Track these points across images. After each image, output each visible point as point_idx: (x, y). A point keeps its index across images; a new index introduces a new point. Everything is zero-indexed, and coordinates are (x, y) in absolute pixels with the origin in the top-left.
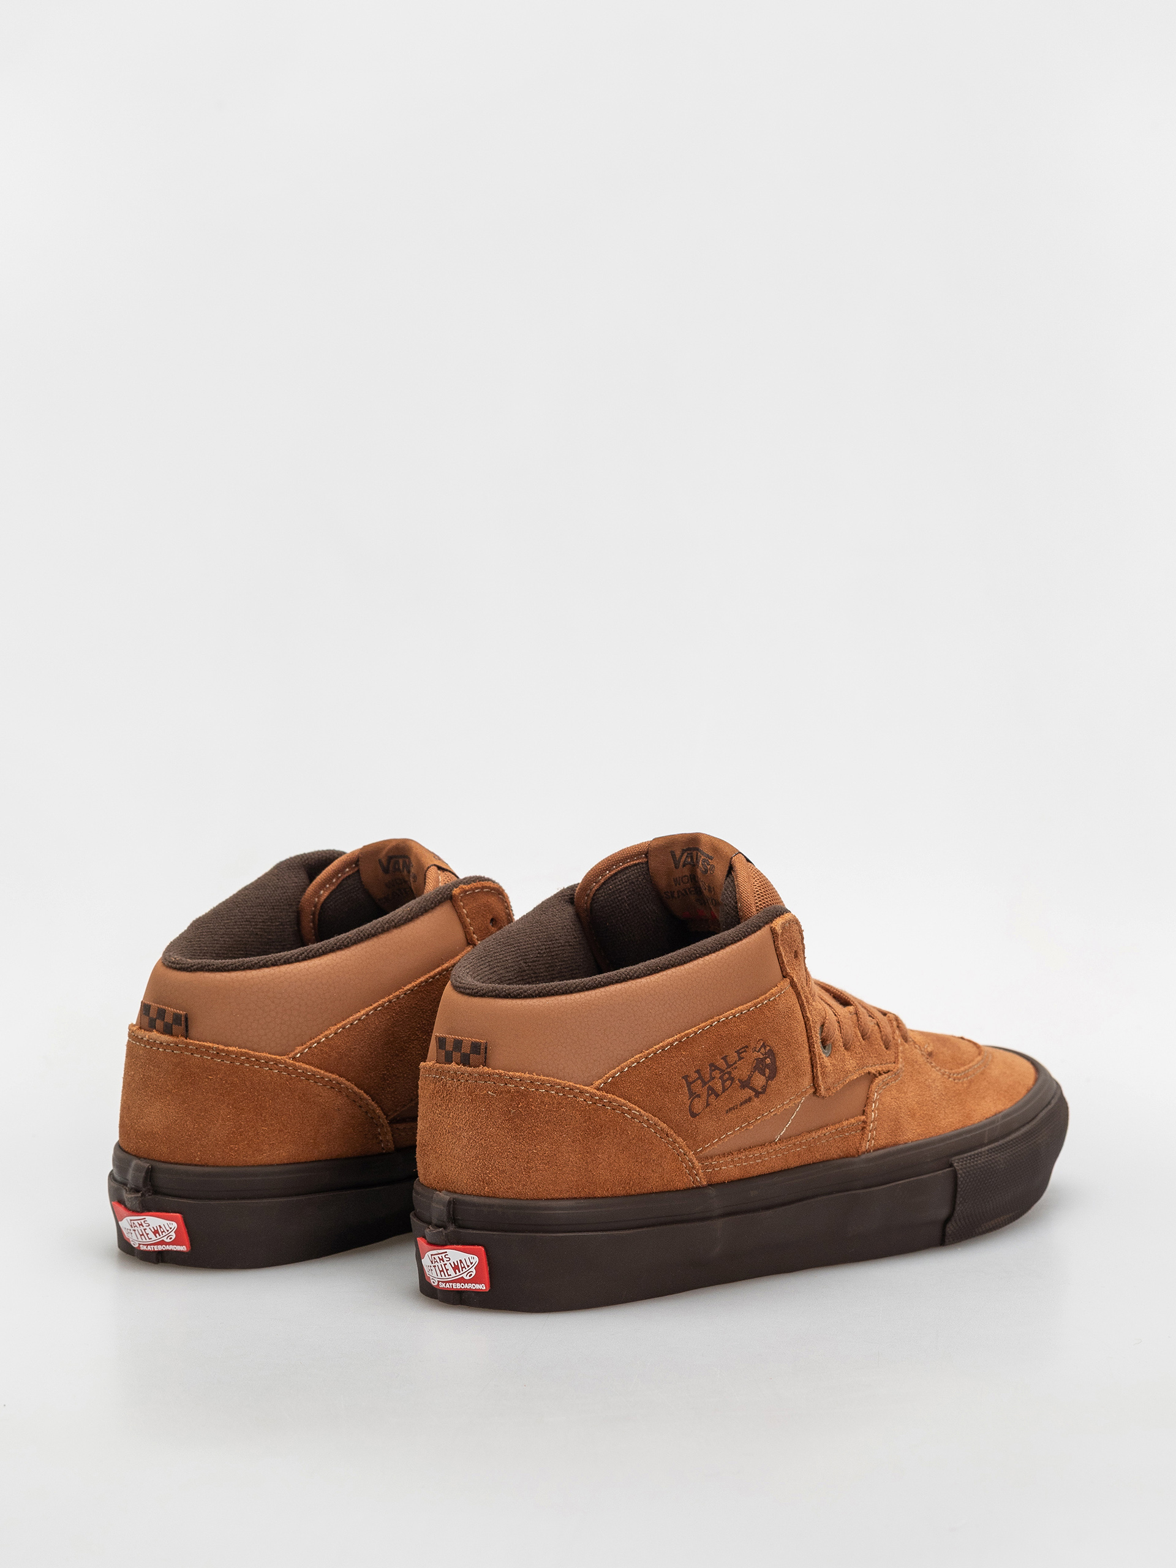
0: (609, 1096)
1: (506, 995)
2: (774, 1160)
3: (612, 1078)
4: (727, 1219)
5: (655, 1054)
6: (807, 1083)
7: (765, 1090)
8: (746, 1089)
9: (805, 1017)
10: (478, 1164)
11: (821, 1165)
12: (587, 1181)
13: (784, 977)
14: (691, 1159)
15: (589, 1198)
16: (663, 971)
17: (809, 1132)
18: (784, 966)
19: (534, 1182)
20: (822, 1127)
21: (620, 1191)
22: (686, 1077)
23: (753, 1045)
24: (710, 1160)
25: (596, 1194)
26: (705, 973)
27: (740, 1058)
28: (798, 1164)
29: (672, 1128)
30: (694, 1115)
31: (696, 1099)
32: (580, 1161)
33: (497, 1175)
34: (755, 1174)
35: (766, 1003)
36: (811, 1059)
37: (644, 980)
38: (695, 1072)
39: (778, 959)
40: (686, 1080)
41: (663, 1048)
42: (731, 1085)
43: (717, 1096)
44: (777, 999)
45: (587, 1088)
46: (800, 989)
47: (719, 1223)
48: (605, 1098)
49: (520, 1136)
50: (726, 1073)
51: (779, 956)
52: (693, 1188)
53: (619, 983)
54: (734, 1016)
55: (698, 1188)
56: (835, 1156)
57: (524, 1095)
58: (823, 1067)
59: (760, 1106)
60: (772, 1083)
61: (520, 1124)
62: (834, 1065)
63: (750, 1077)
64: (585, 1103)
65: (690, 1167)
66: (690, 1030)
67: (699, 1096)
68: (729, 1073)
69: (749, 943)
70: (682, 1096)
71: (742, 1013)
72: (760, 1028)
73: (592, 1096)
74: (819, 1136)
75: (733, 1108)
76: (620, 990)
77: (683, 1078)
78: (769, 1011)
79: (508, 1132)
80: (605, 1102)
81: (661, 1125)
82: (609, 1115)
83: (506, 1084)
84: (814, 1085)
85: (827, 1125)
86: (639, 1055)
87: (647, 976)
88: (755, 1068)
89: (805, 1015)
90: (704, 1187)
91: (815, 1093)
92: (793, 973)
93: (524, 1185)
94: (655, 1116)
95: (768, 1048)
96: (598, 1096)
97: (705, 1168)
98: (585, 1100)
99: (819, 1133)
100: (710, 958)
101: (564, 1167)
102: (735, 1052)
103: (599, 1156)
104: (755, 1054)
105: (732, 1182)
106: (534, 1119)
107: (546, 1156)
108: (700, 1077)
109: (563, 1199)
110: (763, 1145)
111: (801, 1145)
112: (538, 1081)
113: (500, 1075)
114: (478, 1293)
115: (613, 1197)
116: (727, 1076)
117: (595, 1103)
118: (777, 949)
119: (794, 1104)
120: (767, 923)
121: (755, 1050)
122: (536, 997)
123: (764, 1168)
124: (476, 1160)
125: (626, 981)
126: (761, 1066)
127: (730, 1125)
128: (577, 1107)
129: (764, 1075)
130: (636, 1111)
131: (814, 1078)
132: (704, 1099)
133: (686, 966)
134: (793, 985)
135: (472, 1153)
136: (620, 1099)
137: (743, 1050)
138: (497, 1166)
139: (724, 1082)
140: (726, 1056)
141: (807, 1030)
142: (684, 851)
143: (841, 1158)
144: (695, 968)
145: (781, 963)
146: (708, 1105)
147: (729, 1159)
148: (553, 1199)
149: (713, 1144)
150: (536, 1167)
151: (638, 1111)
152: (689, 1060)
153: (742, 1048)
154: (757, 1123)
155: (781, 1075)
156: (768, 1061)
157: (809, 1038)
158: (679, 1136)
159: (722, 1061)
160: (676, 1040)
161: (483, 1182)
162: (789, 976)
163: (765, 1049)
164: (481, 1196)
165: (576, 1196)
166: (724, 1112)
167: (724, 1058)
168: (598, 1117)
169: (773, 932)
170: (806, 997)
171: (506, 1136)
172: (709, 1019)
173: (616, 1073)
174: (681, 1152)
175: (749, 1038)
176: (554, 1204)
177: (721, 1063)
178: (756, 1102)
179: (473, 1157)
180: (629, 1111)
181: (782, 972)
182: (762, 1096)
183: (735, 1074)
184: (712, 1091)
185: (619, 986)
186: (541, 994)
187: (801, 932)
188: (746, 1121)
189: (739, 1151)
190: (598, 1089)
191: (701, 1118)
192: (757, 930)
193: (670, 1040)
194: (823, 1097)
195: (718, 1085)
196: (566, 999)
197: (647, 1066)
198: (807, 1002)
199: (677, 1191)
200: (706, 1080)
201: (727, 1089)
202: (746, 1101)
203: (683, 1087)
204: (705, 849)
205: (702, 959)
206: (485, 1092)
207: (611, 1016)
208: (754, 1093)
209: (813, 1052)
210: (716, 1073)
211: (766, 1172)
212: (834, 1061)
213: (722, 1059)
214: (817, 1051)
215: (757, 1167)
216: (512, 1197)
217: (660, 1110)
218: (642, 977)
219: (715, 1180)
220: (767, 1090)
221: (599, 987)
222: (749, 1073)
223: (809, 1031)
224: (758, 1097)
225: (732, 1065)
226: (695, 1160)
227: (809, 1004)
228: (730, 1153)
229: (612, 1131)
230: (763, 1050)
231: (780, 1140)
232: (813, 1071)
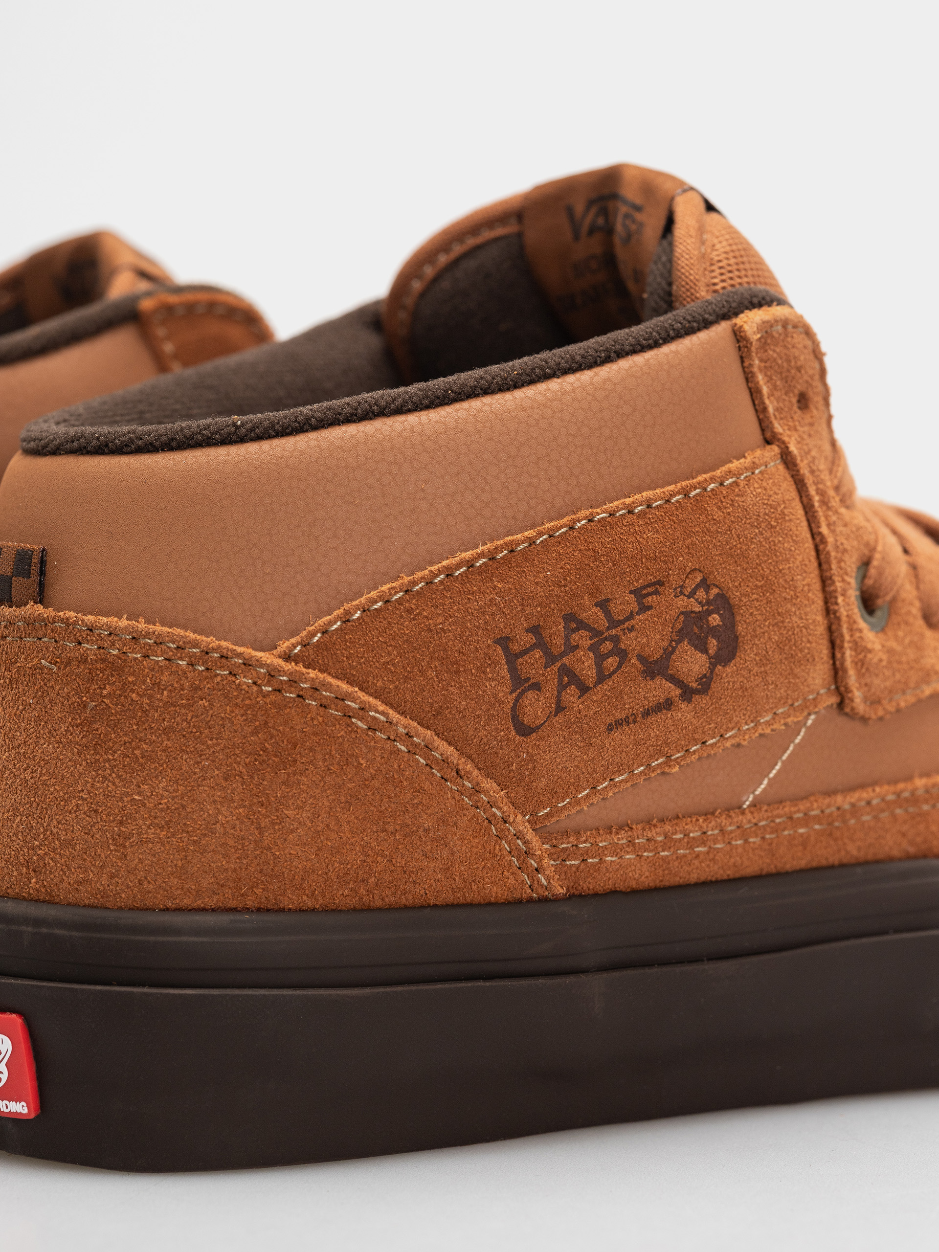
0: (312, 674)
1: (99, 447)
2: (740, 850)
3: (323, 633)
4: (616, 974)
5: (429, 583)
6: (819, 681)
7: (709, 687)
8: (658, 680)
9: (815, 534)
10: (18, 826)
11: (859, 870)
12: (261, 871)
13: (768, 442)
14: (520, 832)
15: (268, 910)
16: (462, 400)
17: (830, 793)
18: (768, 418)
19: (135, 869)
20: (862, 786)
21: (343, 897)
22: (504, 642)
23: (675, 580)
24: (572, 839)
25: (285, 903)
26: (562, 411)
27: (644, 608)
28: (803, 863)
29: (469, 757)
30: (524, 730)
31: (530, 694)
32: (242, 823)
33: (54, 850)
34: (694, 878)
35: (712, 490)
36: (830, 630)
37: (412, 419)
38: (527, 631)
39: (754, 405)
40: (506, 649)
41: (449, 572)
42: (620, 666)
43: (584, 689)
44: (742, 484)
45: (259, 654)
46: (804, 470)
47: (596, 983)
48: (302, 677)
49: (105, 761)
50: (606, 639)
51: (754, 393)
52: (530, 900)
53: (354, 422)
54: (630, 512)
55: (543, 900)
56: (896, 853)
57: (117, 667)
58: (859, 648)
59: (694, 721)
60: (727, 673)
61: (106, 735)
62: (890, 652)
63: (669, 653)
64: (255, 688)
65: (519, 849)
66: (519, 536)
67: (537, 687)
68: (616, 640)
69: (676, 353)
70: (493, 684)
71: (649, 506)
72: (694, 544)
73: (272, 674)
74: (853, 805)
75: (627, 721)
76: (353, 436)
77: (497, 642)
78: (719, 508)
79: (79, 753)
80: (303, 689)
81: (441, 748)
82: (312, 719)
83: (80, 643)
84: (837, 688)
85: (874, 783)
86: (388, 586)
87: (421, 410)
88: (682, 634)
89: (815, 530)
90: (556, 900)
91: (841, 705)
92: (790, 436)
93: (112, 876)
94: (428, 728)
95: (715, 591)
96: (285, 674)
97: (561, 856)
98: (255, 683)
99: (854, 797)
100: (578, 380)
101: (205, 835)
102: (631, 592)
103: (289, 812)
104: (682, 602)
105: (634, 892)
106: (137, 724)
107: (162, 810)
108: (541, 644)
109: (204, 910)
110: (708, 814)
111: (807, 819)
112: (148, 635)
113: (66, 621)
114: (15, 1120)
115: (326, 911)
116: (609, 645)
117: (279, 691)
118: (749, 377)
119: (786, 724)
120: (725, 317)
121: (682, 593)
122: (163, 450)
123: (716, 867)
124: (15, 816)
125: (371, 419)
126: (696, 630)
127: (618, 760)
128: (237, 697)
129: (705, 651)
130: (377, 711)
131: (837, 672)
132: (548, 695)
133: (519, 394)
134: (787, 460)
135: (7, 803)
136: (339, 683)
137: (650, 590)
138: (55, 830)
139: (600, 658)
140: (608, 600)
141: (820, 565)
142: (591, 203)
143: (909, 857)
144: (540, 398)
145: (760, 410)
146: (560, 708)
147: (622, 839)
148: (179, 910)
149: (578, 802)
150: (139, 834)
151: (383, 713)
152: (511, 601)
153: (649, 586)
154: (688, 760)
155: (748, 655)
156: (715, 620)
157: (825, 581)
158: (487, 776)
159: (595, 609)
160: (481, 555)
161: (28, 868)
162: (779, 440)
163: (707, 593)
164: (24, 899)
165: (232, 904)
166: (603, 728)
167: (603, 605)
168: (286, 723)
169: (738, 336)
170: (822, 493)
171: (76, 763)
172: (567, 514)
173: (331, 623)
174: (494, 815)
175: (665, 562)
176: (179, 920)
177: (593, 614)
178: (684, 712)
179: (8, 811)
180: (361, 713)
181: (763, 430)
182: (702, 701)
183: (629, 641)
184: (568, 677)
185: (351, 429)
186: (174, 444)
187: (818, 355)
188: (659, 753)
189: (648, 823)
190: (287, 657)
191: (542, 738)
192: (699, 330)
193: (467, 555)
194: (864, 720)
195: (587, 667)
196: (228, 454)
197: (409, 611)
198: (824, 503)
199: (490, 904)
200: (556, 651)
201: (610, 676)
202: (658, 708)
203: (495, 663)
204: (630, 192)
205: (559, 380)
206: (35, 661)
207: (328, 493)
208: (678, 692)
209: (835, 612)
210: (583, 639)
211: (722, 874)
212: (893, 644)
213: (596, 605)
214: (843, 612)
215: (696, 862)
216: (87, 902)
217: (439, 713)
218: (410, 411)
219: (589, 885)
220: (713, 685)
221: (307, 431)
222: (666, 644)
223: (825, 567)
224: (689, 701)
225: (622, 622)
226: (530, 835)
227: (829, 508)
228: (625, 826)
229: (319, 757)
230: (701, 594)
231: (753, 805)
232: (833, 657)
